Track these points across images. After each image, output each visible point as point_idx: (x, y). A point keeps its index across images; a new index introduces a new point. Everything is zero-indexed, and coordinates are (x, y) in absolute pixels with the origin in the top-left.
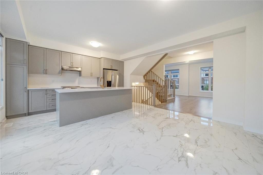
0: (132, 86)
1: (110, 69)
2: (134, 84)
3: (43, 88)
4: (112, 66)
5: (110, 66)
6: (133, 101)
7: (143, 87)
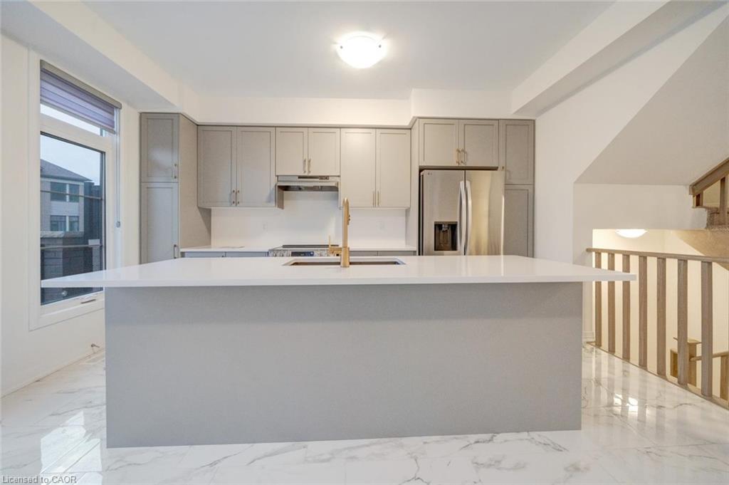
0: (589, 250)
1: (455, 164)
2: (602, 239)
3: (228, 247)
4: (463, 151)
5: (455, 153)
6: (598, 344)
7: (683, 261)
